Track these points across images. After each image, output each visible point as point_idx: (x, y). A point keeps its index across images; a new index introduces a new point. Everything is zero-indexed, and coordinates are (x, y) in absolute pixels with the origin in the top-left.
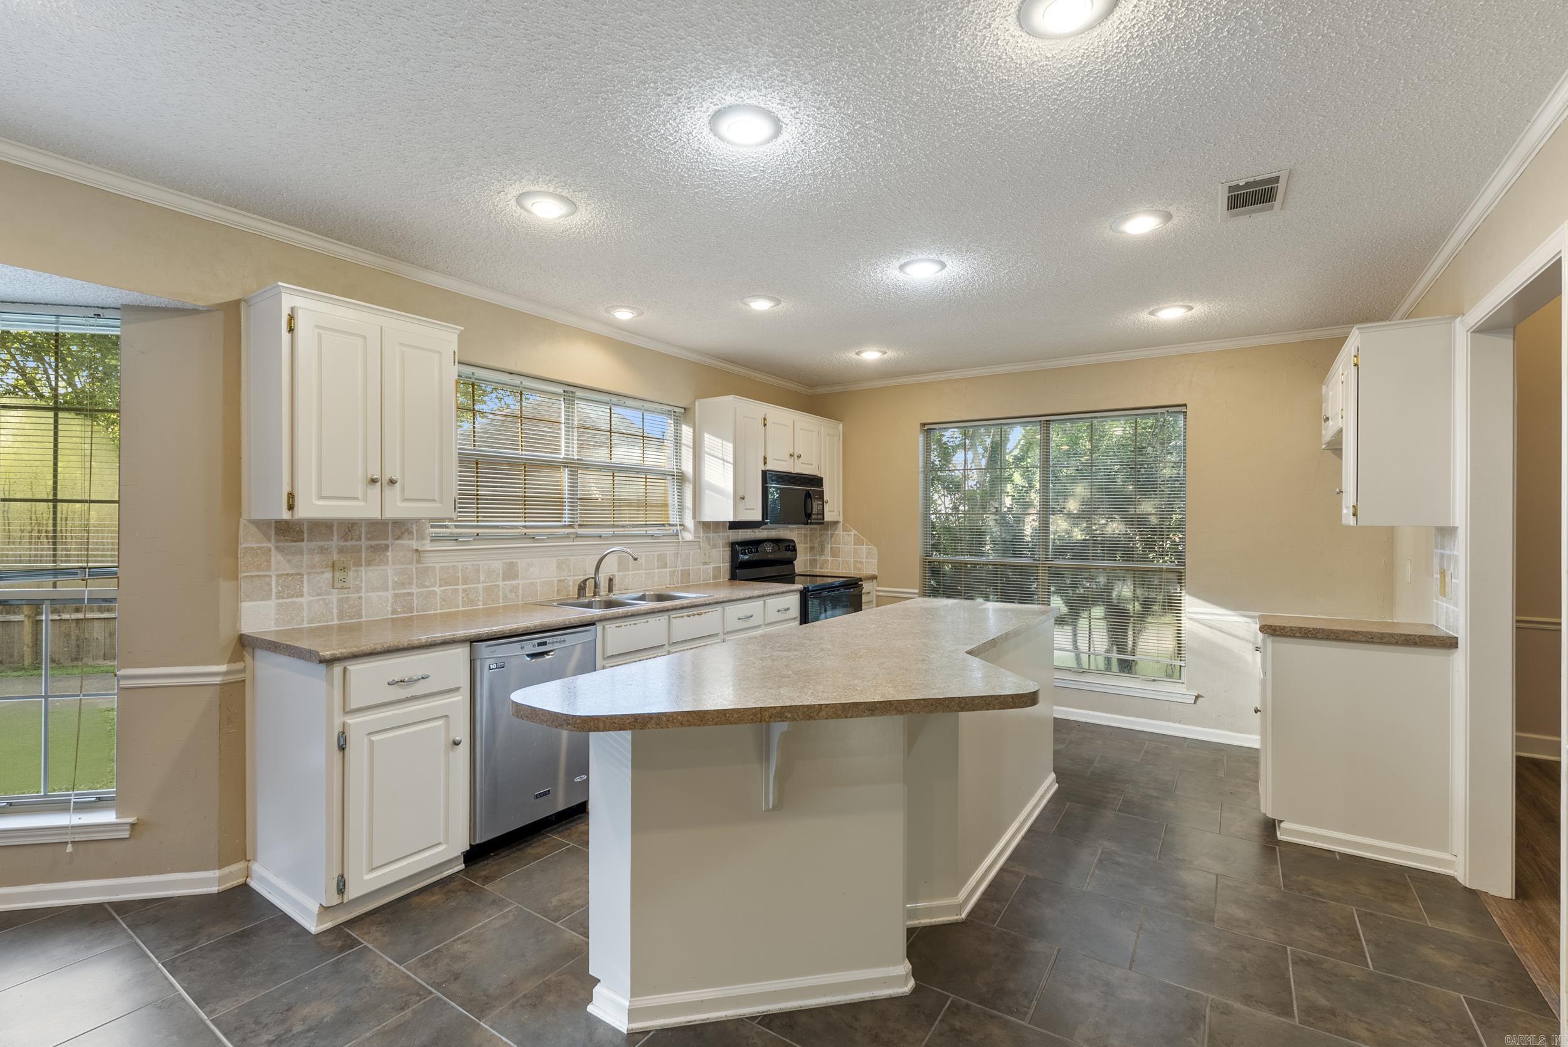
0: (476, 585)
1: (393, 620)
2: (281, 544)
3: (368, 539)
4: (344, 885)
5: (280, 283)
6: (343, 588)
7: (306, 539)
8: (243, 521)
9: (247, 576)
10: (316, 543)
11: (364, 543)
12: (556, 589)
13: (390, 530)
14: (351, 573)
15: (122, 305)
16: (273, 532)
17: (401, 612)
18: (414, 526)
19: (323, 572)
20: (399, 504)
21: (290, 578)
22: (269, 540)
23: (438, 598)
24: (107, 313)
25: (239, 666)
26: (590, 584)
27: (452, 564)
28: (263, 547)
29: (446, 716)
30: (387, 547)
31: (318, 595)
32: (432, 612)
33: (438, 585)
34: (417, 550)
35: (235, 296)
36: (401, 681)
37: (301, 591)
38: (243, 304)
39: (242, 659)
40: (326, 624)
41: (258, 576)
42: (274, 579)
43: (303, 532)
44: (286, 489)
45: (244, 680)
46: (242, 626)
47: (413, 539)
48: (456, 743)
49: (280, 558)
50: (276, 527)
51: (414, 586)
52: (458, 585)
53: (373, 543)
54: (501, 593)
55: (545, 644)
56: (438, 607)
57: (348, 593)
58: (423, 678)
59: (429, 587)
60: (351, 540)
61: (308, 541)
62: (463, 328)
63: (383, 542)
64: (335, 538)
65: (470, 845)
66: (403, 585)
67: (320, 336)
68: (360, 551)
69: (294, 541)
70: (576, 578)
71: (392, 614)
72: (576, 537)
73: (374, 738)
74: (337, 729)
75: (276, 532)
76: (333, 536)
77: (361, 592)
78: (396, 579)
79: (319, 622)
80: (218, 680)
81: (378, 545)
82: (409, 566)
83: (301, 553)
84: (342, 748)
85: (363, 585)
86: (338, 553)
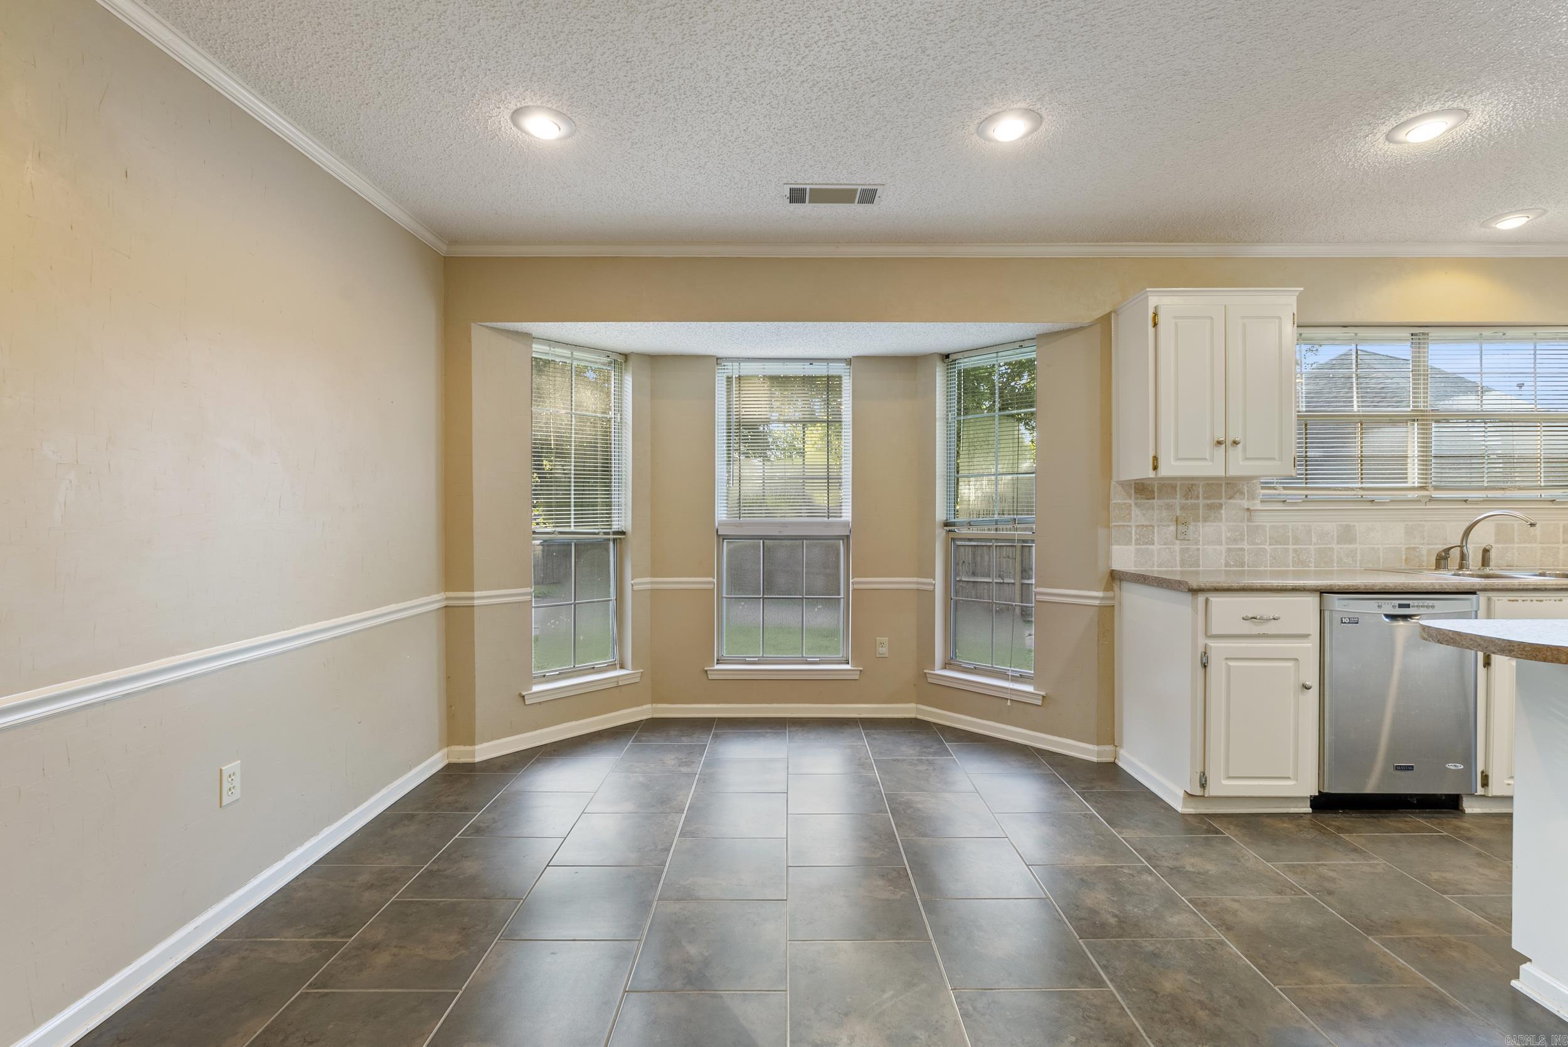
0: (1308, 546)
1: (1226, 572)
2: (1139, 501)
3: (1205, 498)
4: (1206, 781)
5: (1148, 289)
6: (1184, 539)
7: (1156, 498)
8: (1113, 483)
9: (1115, 526)
10: (1164, 501)
11: (1201, 502)
12: (1404, 557)
13: (1223, 490)
14: (1191, 527)
15: (1037, 335)
16: (1133, 491)
17: (1233, 565)
18: (1245, 487)
19: (1169, 525)
20: (1241, 463)
21: (1145, 529)
22: (1131, 498)
23: (1268, 555)
24: (1026, 344)
25: (1110, 594)
26: (1455, 554)
27: (1283, 524)
28: (1126, 503)
29: (1296, 660)
30: (1221, 505)
31: (1165, 544)
32: (1262, 568)
33: (1268, 543)
34: (1248, 509)
35: (1107, 310)
36: (1254, 618)
37: (1153, 540)
38: (1113, 315)
39: (1112, 589)
40: (1170, 569)
41: (1124, 525)
42: (1134, 529)
43: (1154, 492)
44: (1152, 454)
45: (1113, 606)
46: (1113, 564)
47: (1244, 498)
48: (1306, 688)
49: (1138, 512)
50: (1135, 488)
51: (1245, 542)
52: (1289, 544)
53: (1209, 502)
54: (1335, 557)
55: (1408, 606)
56: (1269, 565)
57: (1188, 545)
58: (1274, 619)
59: (1259, 544)
60: (1191, 498)
61: (1158, 499)
62: (1302, 289)
63: (1218, 501)
64: (1178, 496)
65: (1319, 792)
66: (1235, 541)
67: (1176, 324)
68: (1198, 509)
69: (1148, 499)
70: (1431, 547)
71: (1226, 567)
72: (1430, 500)
73: (1231, 663)
74: (1201, 649)
75: (1135, 491)
76: (1176, 495)
77: (1199, 545)
78: (1229, 535)
79: (1166, 567)
80: (1097, 602)
81: (1213, 503)
82: (1240, 524)
83: (1153, 509)
84: (1205, 666)
85: (1201, 539)
86: (1181, 509)
